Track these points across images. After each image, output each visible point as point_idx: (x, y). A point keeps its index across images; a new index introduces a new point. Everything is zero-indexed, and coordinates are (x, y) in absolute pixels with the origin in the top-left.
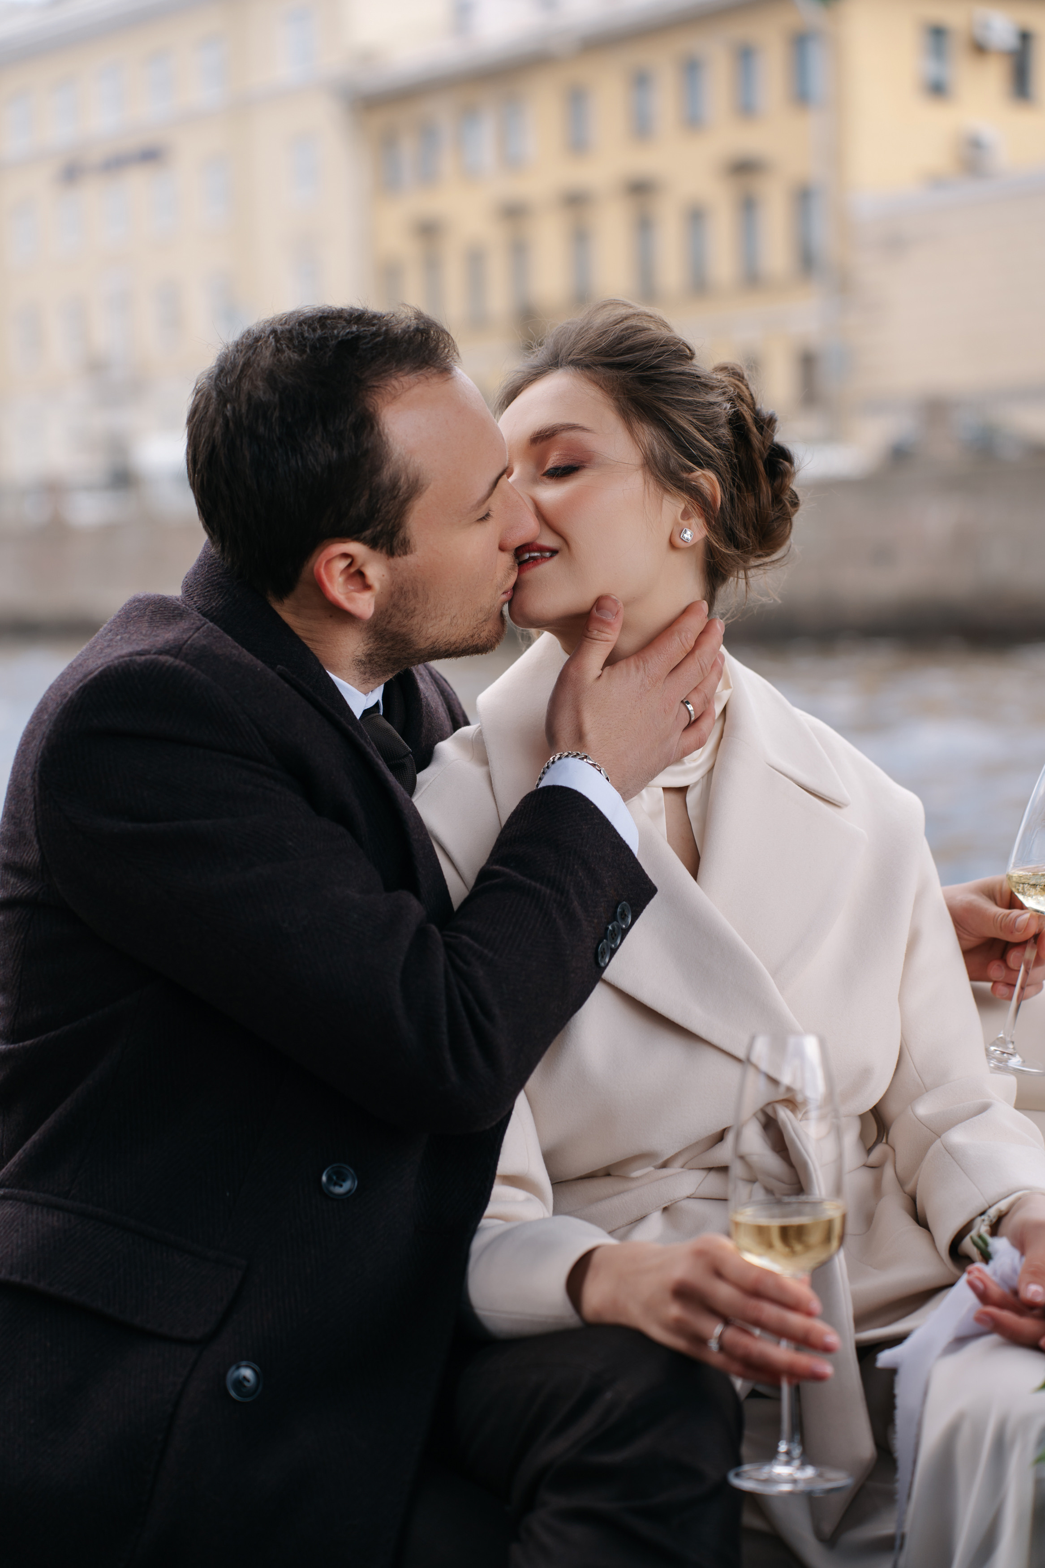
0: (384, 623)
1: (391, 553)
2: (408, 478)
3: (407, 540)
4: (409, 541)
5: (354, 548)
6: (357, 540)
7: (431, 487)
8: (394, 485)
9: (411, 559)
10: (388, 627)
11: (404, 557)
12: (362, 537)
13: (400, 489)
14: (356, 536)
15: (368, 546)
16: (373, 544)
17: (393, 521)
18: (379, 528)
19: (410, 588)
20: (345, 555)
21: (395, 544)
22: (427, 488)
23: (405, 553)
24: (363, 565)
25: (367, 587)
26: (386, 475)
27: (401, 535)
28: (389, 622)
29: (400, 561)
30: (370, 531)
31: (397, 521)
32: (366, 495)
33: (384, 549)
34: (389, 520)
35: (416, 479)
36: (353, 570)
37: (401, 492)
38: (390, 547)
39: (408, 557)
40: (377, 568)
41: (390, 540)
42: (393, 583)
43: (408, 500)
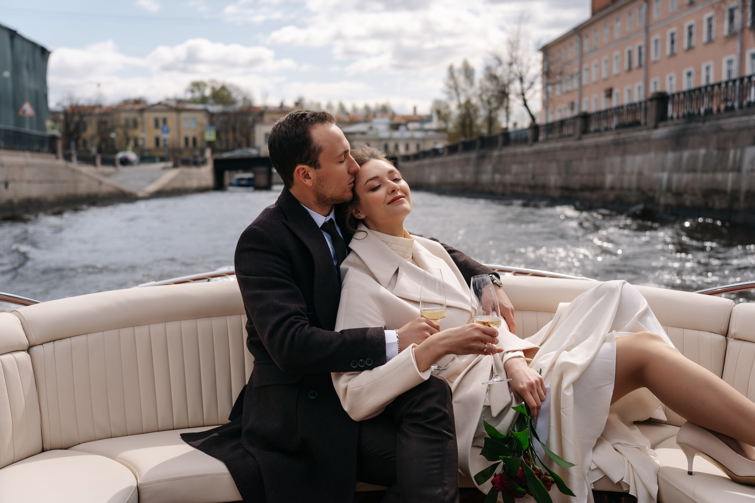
0: (317, 190)
1: (315, 168)
2: (318, 147)
3: (319, 164)
5: (305, 167)
6: (306, 164)
7: (325, 150)
8: (315, 148)
10: (319, 191)
16: (310, 165)
18: (311, 161)
19: (322, 179)
20: (303, 169)
22: (323, 150)
23: (319, 168)
24: (308, 172)
25: (310, 178)
26: (312, 146)
27: (317, 163)
28: (318, 190)
29: (318, 171)
30: (309, 162)
31: (316, 159)
32: (307, 151)
33: (313, 167)
34: (314, 158)
35: (320, 148)
36: (306, 173)
37: (316, 151)
38: (315, 166)
39: (320, 170)
40: (312, 173)
41: (315, 165)
42: (317, 177)
43: (318, 153)
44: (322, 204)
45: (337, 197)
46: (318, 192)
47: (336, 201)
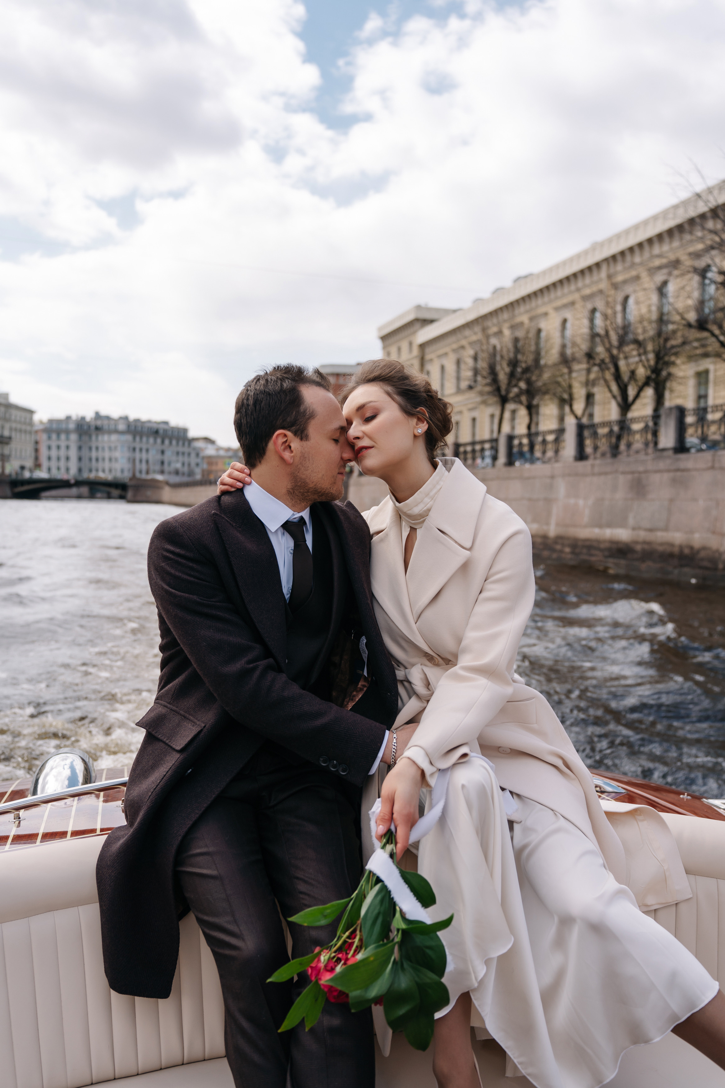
1: (302, 439)
2: (309, 411)
3: (307, 435)
4: (308, 436)
5: (289, 433)
6: (289, 430)
7: (318, 417)
8: (305, 411)
9: (308, 443)
10: (299, 474)
11: (306, 442)
12: (291, 430)
13: (306, 414)
14: (288, 429)
15: (293, 434)
16: (295, 434)
17: (303, 425)
18: (298, 427)
19: (307, 456)
20: (285, 436)
21: (303, 435)
22: (316, 417)
23: (306, 440)
24: (290, 443)
25: (292, 452)
26: (302, 408)
27: (305, 433)
28: (298, 472)
29: (304, 443)
30: (294, 427)
31: (304, 426)
32: (294, 413)
33: (299, 437)
34: (302, 424)
35: (313, 412)
36: (287, 444)
37: (307, 415)
38: (301, 436)
39: (307, 442)
40: (295, 444)
41: (301, 434)
42: (301, 452)
43: (309, 418)
44: (297, 496)
45: (323, 489)
46: (297, 476)
47: (320, 494)
